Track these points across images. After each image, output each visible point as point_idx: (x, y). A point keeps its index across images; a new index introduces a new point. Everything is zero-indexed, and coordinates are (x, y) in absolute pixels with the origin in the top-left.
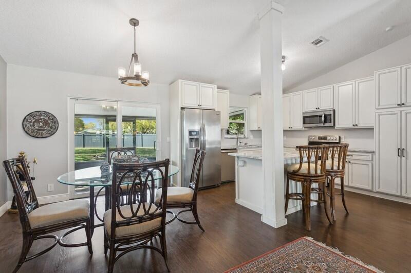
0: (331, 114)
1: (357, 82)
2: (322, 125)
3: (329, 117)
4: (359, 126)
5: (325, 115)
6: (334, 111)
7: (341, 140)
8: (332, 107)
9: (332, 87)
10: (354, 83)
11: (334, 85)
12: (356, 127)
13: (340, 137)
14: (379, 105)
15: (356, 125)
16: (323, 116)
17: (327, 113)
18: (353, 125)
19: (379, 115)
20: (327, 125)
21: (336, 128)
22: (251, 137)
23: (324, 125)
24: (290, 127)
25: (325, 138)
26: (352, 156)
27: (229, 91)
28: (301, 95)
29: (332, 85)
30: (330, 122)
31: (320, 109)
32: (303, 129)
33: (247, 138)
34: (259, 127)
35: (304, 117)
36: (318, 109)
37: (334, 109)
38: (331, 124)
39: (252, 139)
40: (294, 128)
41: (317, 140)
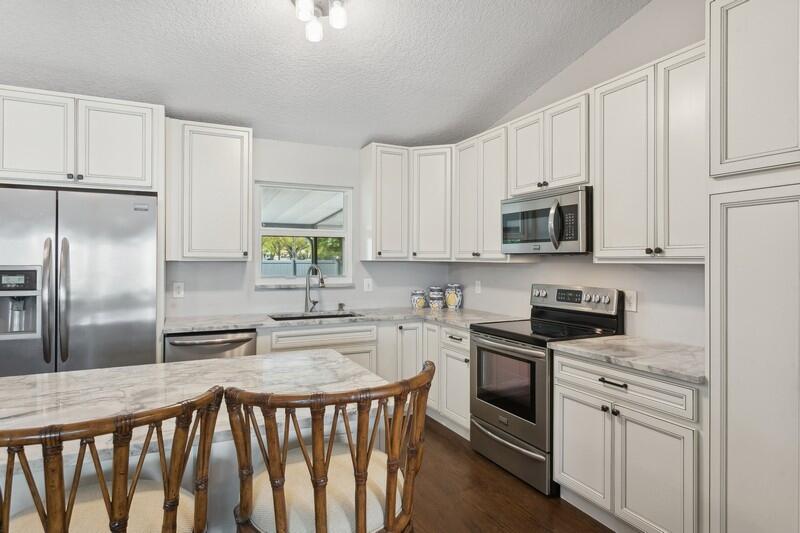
0: (576, 206)
1: (661, 68)
2: (547, 247)
3: (568, 217)
4: (668, 253)
5: (559, 209)
6: (589, 192)
7: (627, 308)
8: (582, 178)
9: (583, 100)
10: (650, 72)
11: (590, 91)
12: (659, 260)
13: (621, 296)
14: (724, 156)
15: (659, 251)
16: (552, 212)
17: (566, 201)
18: (649, 251)
19: (726, 207)
20: (567, 246)
21: (596, 261)
22: (368, 283)
23: (557, 248)
24: (474, 254)
25: (575, 296)
26: (625, 386)
27: (250, 130)
28: (503, 137)
29: (585, 92)
30: (576, 238)
31: (551, 186)
32: (508, 261)
33: (351, 287)
34: (380, 253)
35: (506, 218)
36: (544, 187)
37: (590, 185)
38: (580, 245)
39: (371, 290)
40: (486, 257)
41: (553, 303)
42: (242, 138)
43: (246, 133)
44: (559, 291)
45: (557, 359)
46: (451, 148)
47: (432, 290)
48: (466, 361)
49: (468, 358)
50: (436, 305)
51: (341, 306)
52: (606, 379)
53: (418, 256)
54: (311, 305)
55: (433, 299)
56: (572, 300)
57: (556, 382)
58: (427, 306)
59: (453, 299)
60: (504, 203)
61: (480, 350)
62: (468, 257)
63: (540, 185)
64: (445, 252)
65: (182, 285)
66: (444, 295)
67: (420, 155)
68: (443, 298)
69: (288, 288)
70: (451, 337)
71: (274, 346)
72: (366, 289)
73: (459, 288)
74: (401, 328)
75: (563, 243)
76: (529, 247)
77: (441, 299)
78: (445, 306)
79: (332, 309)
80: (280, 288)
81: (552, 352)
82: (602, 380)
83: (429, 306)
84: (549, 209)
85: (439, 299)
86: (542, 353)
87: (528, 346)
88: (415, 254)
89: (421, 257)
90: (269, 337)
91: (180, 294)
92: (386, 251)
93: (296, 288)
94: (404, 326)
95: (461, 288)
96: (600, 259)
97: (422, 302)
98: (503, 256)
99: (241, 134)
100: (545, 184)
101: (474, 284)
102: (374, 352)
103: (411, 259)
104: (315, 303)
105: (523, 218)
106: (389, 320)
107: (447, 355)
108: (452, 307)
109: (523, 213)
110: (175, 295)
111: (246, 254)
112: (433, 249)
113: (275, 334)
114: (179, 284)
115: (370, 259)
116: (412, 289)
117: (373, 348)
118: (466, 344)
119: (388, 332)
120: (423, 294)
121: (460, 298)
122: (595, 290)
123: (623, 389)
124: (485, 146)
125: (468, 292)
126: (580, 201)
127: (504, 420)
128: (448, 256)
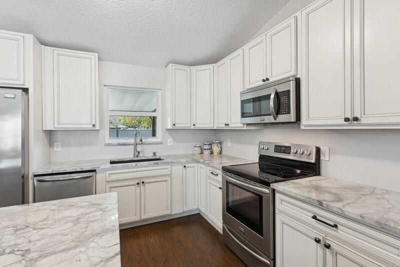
0: (289, 91)
2: (269, 119)
3: (283, 99)
4: (364, 121)
5: (277, 94)
6: (298, 82)
8: (293, 73)
9: (292, 21)
11: (298, 14)
12: (355, 126)
13: (318, 151)
15: (356, 119)
16: (272, 96)
17: (281, 89)
18: (347, 120)
20: (282, 118)
21: (302, 127)
22: (170, 141)
23: (275, 119)
24: (226, 125)
25: (287, 150)
26: (335, 226)
27: (96, 54)
28: (241, 55)
29: (294, 16)
30: (289, 112)
31: (271, 80)
32: (245, 128)
33: (161, 143)
34: (174, 125)
35: (243, 102)
36: (267, 82)
37: (298, 77)
38: (292, 117)
39: (171, 144)
40: (232, 126)
41: (272, 153)
42: (90, 59)
43: (94, 56)
44: (276, 146)
45: (277, 196)
46: (213, 66)
47: (205, 145)
48: (220, 188)
49: (221, 187)
50: (206, 153)
51: (154, 154)
52: (318, 217)
53: (196, 126)
54: (137, 154)
55: (205, 149)
56: (284, 152)
57: (277, 211)
58: (202, 153)
59: (216, 149)
60: (242, 94)
61: (228, 183)
62: (223, 126)
63: (264, 81)
64: (210, 124)
65: (60, 143)
66: (211, 147)
67: (196, 71)
68: (211, 149)
69: (124, 144)
70: (212, 173)
71: (108, 179)
72: (169, 144)
73: (219, 143)
74: (185, 167)
75: (280, 116)
76: (257, 120)
77: (210, 149)
78: (212, 153)
79: (149, 155)
80: (119, 145)
81: (274, 191)
82: (314, 217)
83: (203, 153)
84: (270, 95)
85: (208, 149)
86: (267, 191)
87: (258, 184)
88: (194, 125)
89: (198, 126)
90: (104, 174)
91: (57, 149)
92: (178, 124)
93: (129, 145)
94: (187, 165)
95: (221, 143)
96: (305, 126)
97: (199, 151)
98: (242, 125)
99: (90, 56)
100: (267, 79)
101: (227, 141)
102: (169, 181)
103: (192, 127)
104: (139, 153)
105: (253, 102)
106: (177, 162)
107: (210, 184)
108: (215, 154)
109: (253, 99)
110: (56, 149)
111: (94, 126)
112: (205, 122)
113: (107, 172)
114: (58, 143)
115: (169, 128)
116: (194, 144)
117: (169, 178)
118: (220, 178)
119: (177, 169)
120: (200, 147)
121: (220, 149)
122: (301, 146)
123: (334, 228)
124: (232, 62)
125: (224, 145)
126: (292, 87)
127: (243, 230)
128: (212, 125)
